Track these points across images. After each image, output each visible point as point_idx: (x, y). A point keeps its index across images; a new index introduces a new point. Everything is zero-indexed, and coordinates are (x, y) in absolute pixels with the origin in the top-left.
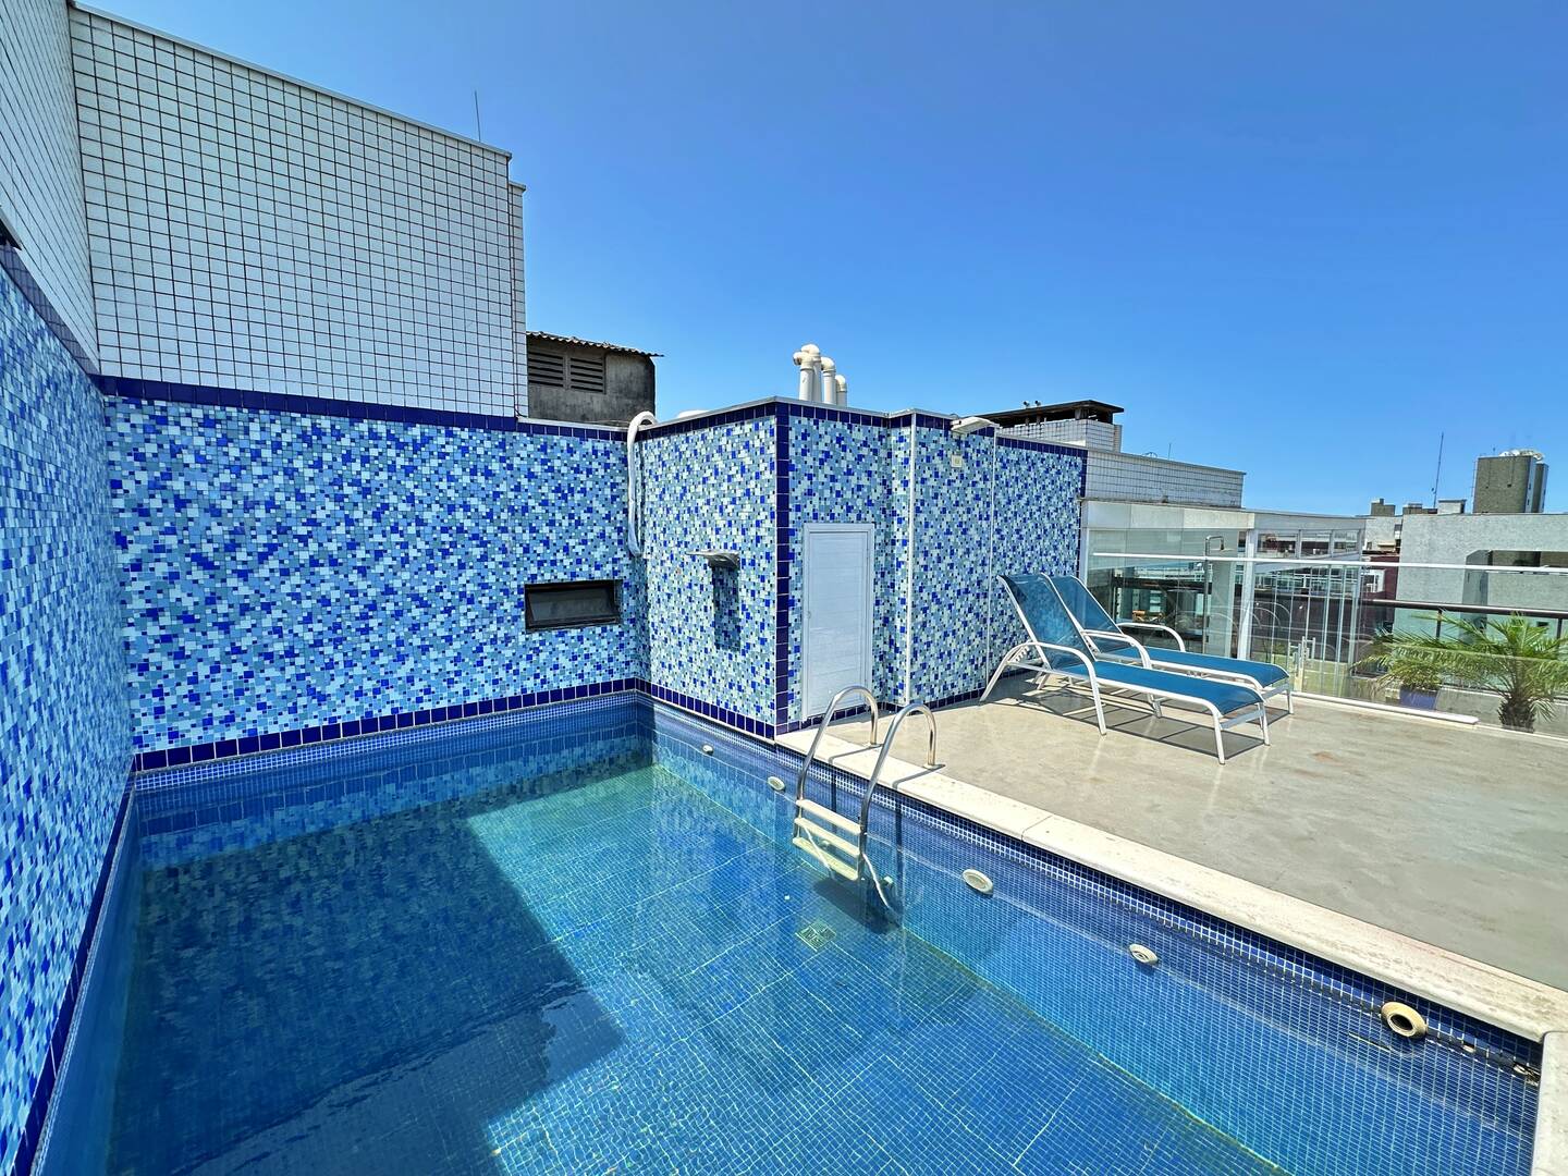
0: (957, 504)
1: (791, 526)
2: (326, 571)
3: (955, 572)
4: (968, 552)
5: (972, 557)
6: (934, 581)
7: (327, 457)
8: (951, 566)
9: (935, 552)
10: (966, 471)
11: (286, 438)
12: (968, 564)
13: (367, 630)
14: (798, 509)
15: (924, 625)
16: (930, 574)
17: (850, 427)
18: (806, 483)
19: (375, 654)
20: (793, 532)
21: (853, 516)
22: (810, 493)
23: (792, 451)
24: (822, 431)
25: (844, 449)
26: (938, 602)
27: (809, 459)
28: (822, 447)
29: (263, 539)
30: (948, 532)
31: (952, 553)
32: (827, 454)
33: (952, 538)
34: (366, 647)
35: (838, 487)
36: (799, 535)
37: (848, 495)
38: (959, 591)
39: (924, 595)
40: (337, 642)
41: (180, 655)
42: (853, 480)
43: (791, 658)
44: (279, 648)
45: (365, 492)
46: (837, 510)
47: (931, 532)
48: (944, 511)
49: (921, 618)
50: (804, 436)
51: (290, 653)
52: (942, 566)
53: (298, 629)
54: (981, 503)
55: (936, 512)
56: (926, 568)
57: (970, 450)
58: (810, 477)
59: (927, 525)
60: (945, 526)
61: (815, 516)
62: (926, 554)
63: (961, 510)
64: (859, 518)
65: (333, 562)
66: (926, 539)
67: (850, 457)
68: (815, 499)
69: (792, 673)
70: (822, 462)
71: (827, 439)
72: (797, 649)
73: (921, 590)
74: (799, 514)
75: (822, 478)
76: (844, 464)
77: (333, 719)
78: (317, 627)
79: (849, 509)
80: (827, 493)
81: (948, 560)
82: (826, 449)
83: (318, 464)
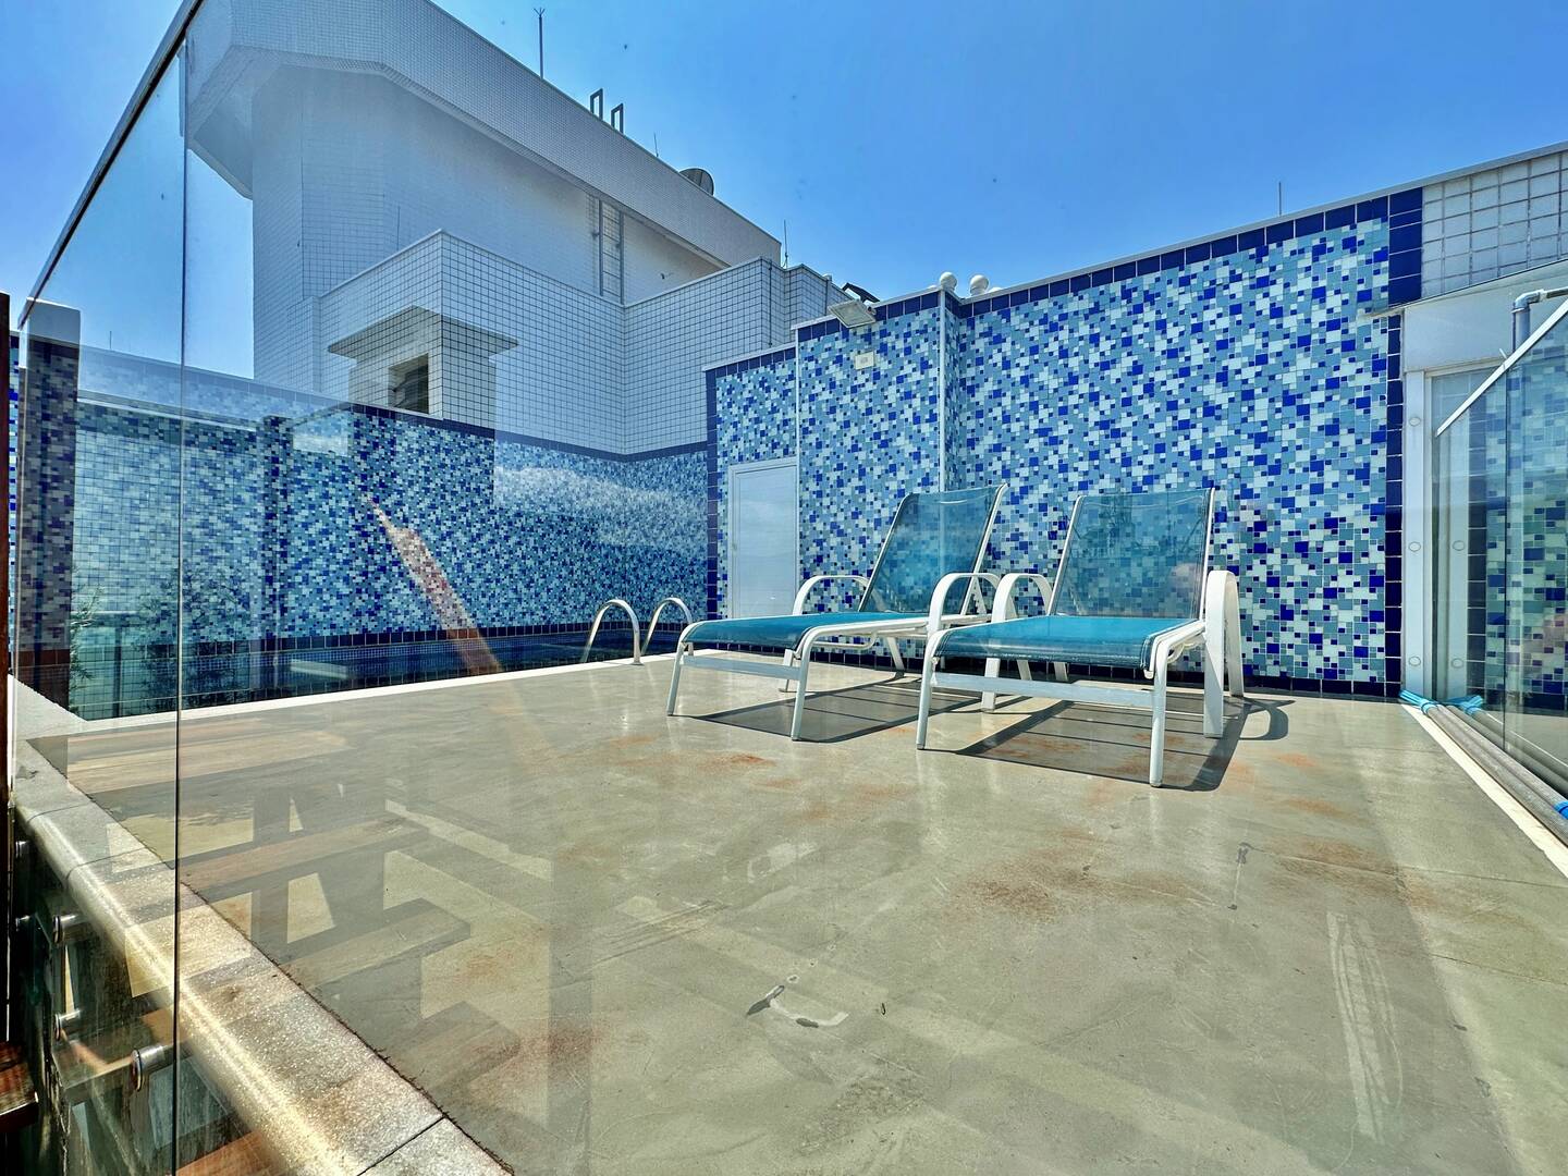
0: (869, 411)
1: (719, 471)
2: (679, 538)
3: (870, 497)
4: (893, 468)
5: (902, 474)
6: (834, 509)
7: (682, 476)
8: (862, 489)
9: (833, 476)
10: (884, 366)
11: (670, 469)
12: (894, 486)
13: (692, 572)
14: (725, 454)
15: (819, 559)
16: (826, 501)
17: (773, 368)
18: (732, 431)
19: (695, 586)
20: (720, 475)
21: (779, 452)
22: (735, 438)
23: (719, 407)
24: (745, 380)
25: (768, 390)
26: (841, 533)
27: (734, 410)
28: (746, 395)
29: (661, 522)
30: (855, 448)
31: (862, 473)
32: (751, 400)
33: (862, 455)
34: (692, 582)
35: (762, 427)
36: (726, 477)
37: (774, 432)
38: (878, 522)
39: (819, 526)
40: (682, 577)
41: (637, 577)
42: (779, 417)
43: (720, 584)
44: (663, 578)
45: (695, 492)
46: (762, 449)
47: (826, 452)
48: (847, 424)
49: (814, 550)
50: (729, 392)
51: (667, 582)
52: (847, 490)
53: (670, 568)
54: (916, 402)
55: (833, 428)
56: (819, 494)
57: (889, 340)
58: (735, 425)
59: (819, 445)
60: (848, 442)
61: (741, 458)
62: (819, 478)
63: (876, 418)
64: (786, 452)
65: (682, 534)
66: (819, 462)
67: (774, 395)
68: (740, 443)
69: (720, 598)
70: (746, 408)
71: (751, 386)
72: (725, 577)
73: (813, 519)
74: (726, 459)
75: (746, 423)
76: (768, 404)
77: (679, 620)
78: (676, 568)
79: (775, 446)
80: (751, 435)
81: (856, 482)
82: (750, 396)
83: (679, 482)
